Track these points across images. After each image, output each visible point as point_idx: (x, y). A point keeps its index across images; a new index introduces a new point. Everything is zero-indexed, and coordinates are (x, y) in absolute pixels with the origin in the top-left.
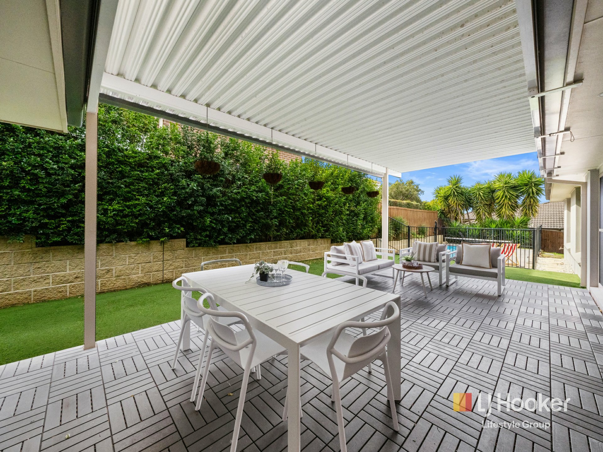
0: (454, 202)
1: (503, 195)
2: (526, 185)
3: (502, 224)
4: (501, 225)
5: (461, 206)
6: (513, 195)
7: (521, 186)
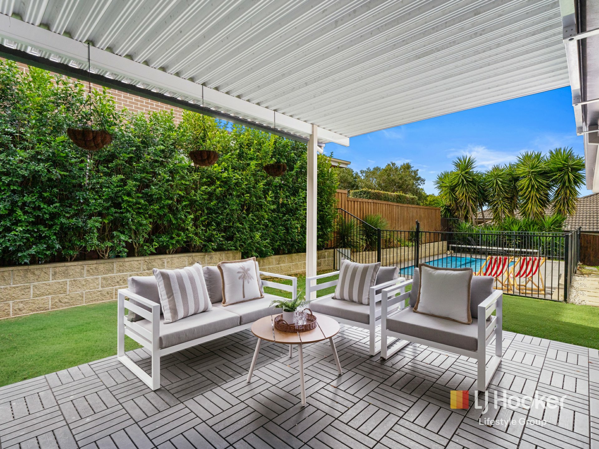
0: (463, 194)
1: (529, 185)
2: (560, 170)
3: (528, 225)
4: (526, 227)
5: (472, 199)
6: (542, 184)
7: (553, 172)
